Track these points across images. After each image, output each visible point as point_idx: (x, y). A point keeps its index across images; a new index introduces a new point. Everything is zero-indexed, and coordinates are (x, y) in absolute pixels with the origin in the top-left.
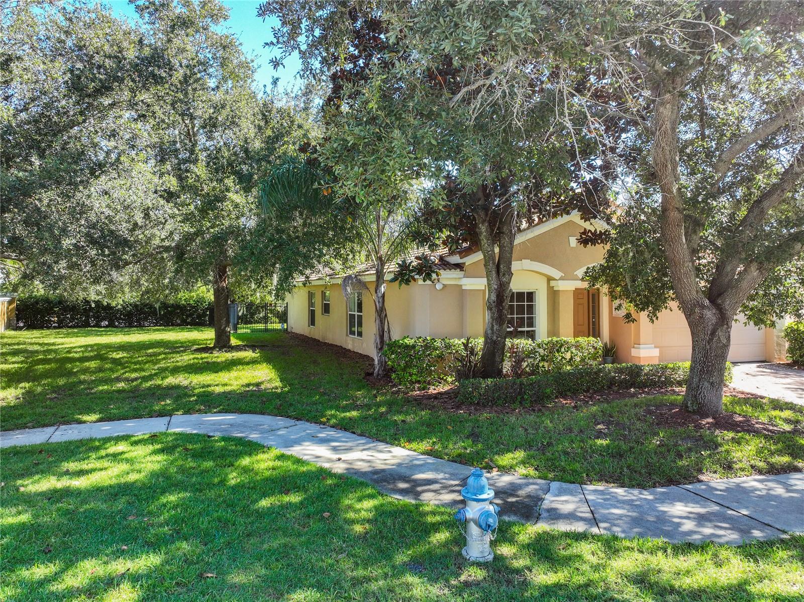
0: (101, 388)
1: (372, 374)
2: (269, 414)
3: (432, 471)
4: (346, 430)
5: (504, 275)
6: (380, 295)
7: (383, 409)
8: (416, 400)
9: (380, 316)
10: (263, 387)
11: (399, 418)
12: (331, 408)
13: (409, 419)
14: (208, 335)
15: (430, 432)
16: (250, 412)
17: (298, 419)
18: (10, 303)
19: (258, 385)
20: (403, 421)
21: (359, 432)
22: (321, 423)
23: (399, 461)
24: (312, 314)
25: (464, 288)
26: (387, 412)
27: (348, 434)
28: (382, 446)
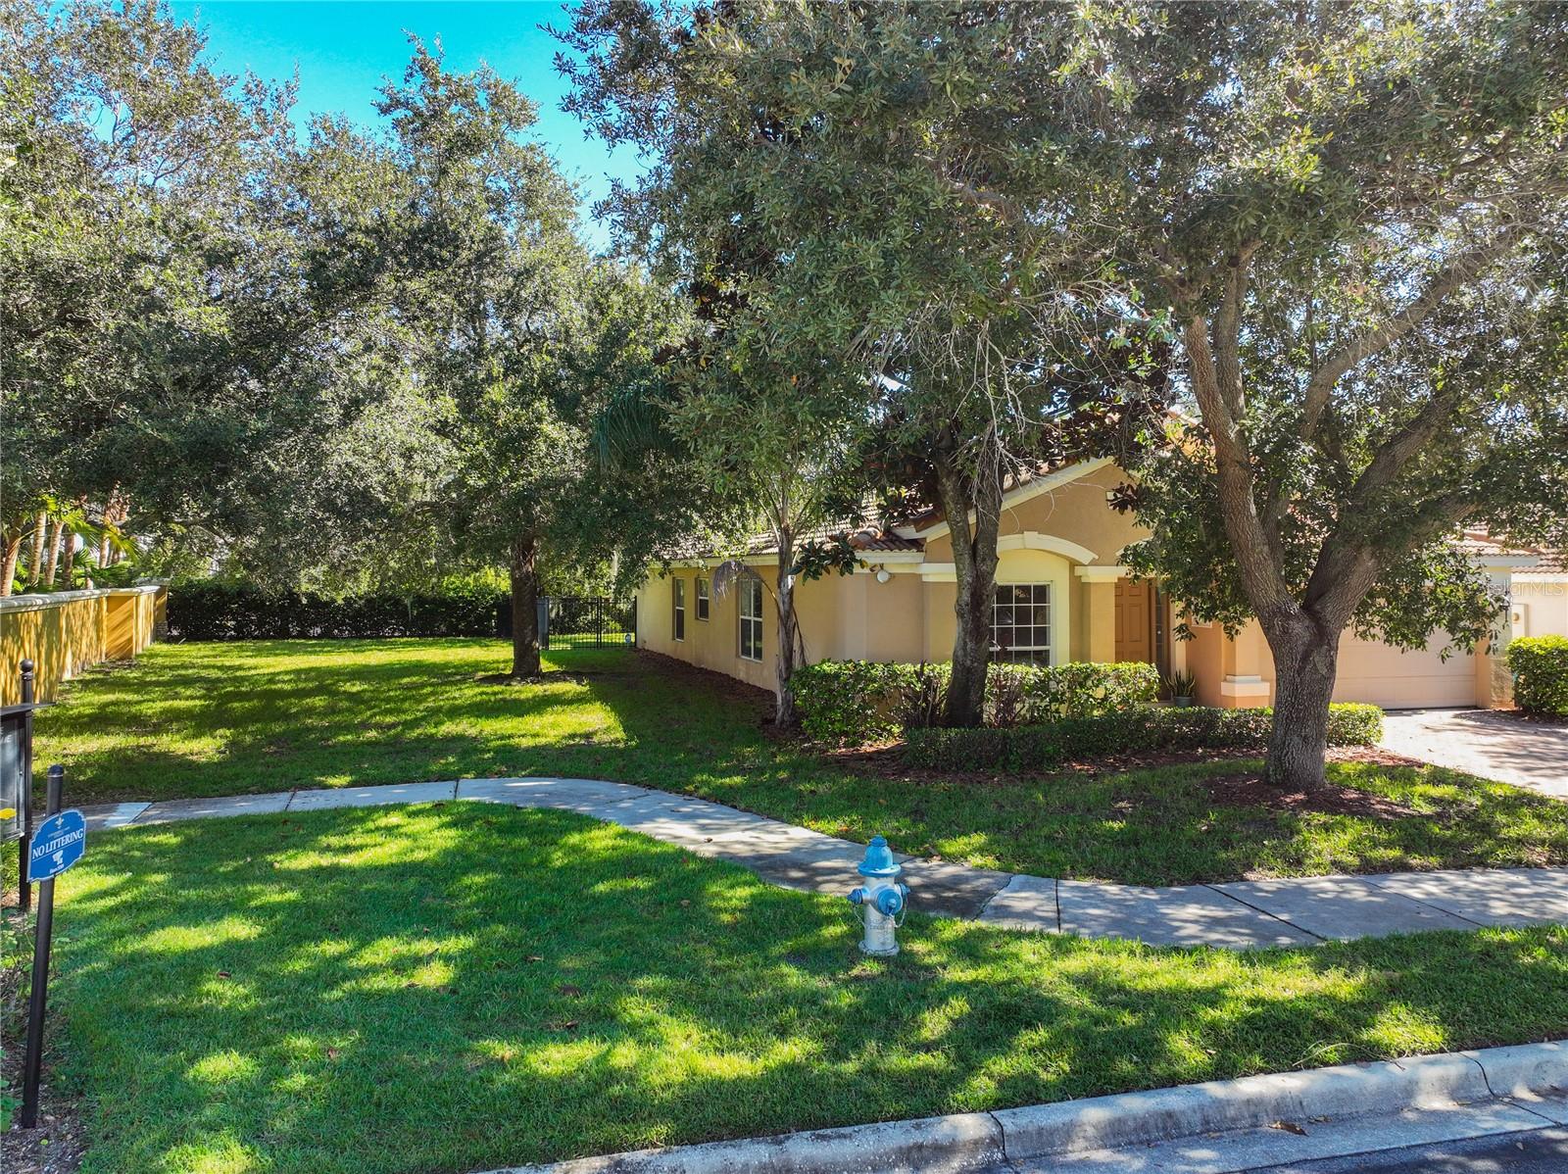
0: (341, 738)
1: (774, 720)
2: (607, 780)
3: (842, 857)
4: (723, 803)
5: (984, 560)
6: (785, 591)
7: (783, 775)
8: (838, 762)
9: (785, 625)
10: (596, 739)
11: (805, 787)
12: (702, 772)
13: (822, 788)
15: (851, 807)
16: (577, 776)
17: (651, 787)
18: (158, 595)
19: (588, 736)
20: (813, 792)
21: (743, 806)
22: (685, 793)
23: (797, 845)
24: (679, 618)
25: (925, 579)
26: (789, 780)
27: (725, 809)
28: (774, 825)
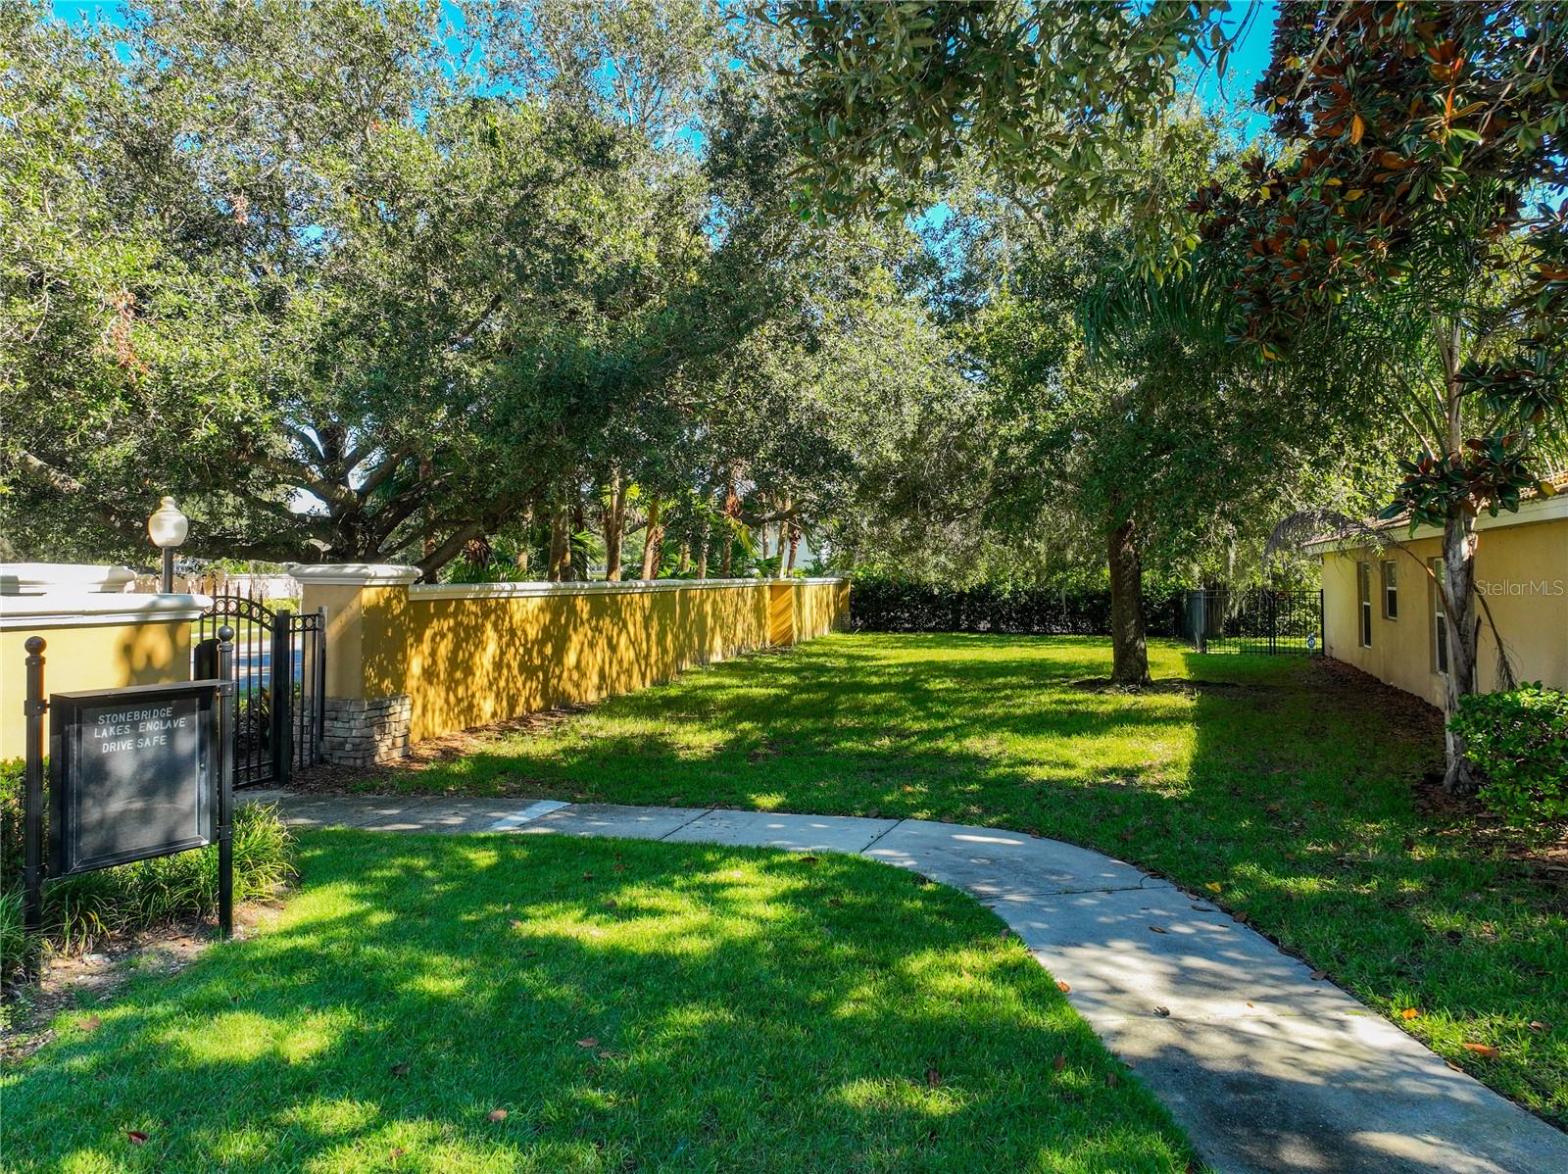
0: (843, 744)
2: (1098, 850)
4: (1256, 926)
6: (1456, 565)
7: (1409, 886)
8: (1542, 875)
10: (1141, 780)
11: (1442, 921)
13: (1486, 930)
14: (1102, 654)
15: (1520, 992)
16: (1061, 837)
17: (1156, 873)
18: (841, 586)
19: (1130, 774)
20: (1454, 936)
21: (1289, 939)
22: (1200, 894)
23: (1349, 1064)
26: (1418, 898)
27: (1257, 941)
28: (1329, 1000)
